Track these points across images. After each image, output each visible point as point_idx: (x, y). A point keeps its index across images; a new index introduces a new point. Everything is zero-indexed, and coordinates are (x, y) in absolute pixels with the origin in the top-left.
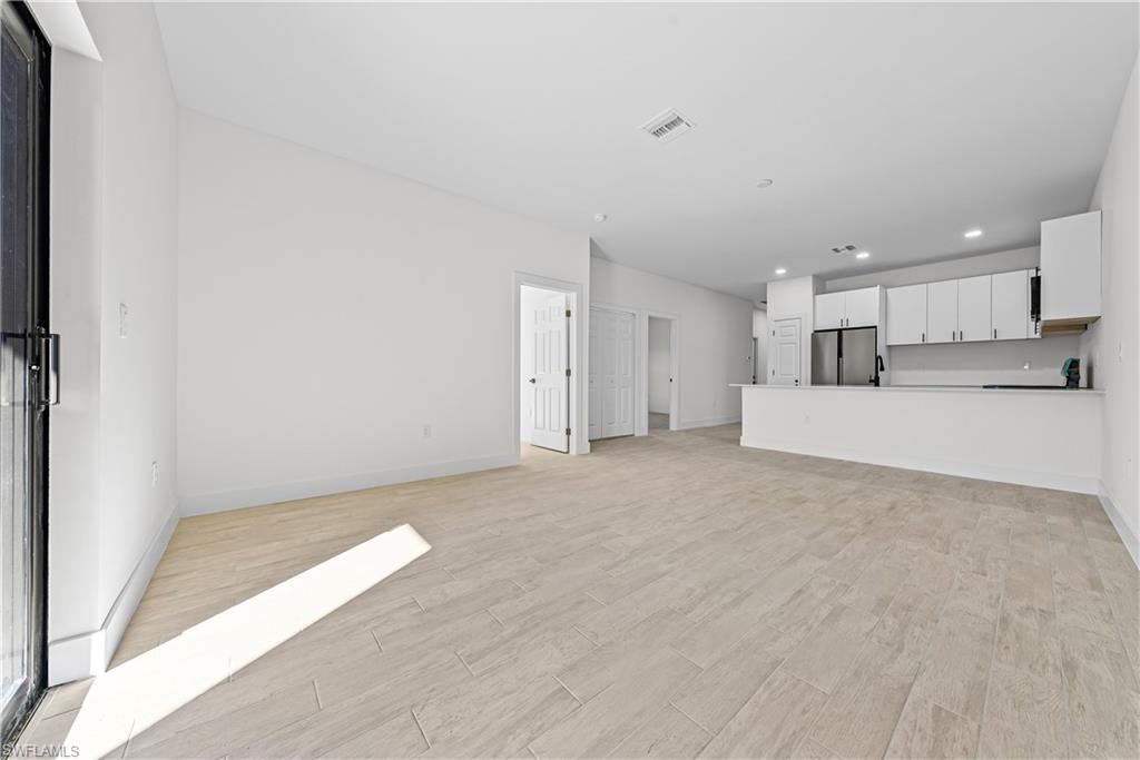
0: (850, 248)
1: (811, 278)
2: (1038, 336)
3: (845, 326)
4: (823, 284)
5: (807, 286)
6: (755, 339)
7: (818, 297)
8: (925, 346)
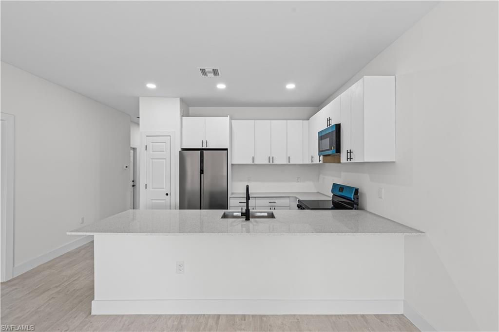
0: (215, 72)
1: (179, 99)
2: (321, 162)
3: (205, 147)
4: (188, 107)
5: (175, 107)
6: (134, 149)
7: (184, 118)
8: (254, 166)
